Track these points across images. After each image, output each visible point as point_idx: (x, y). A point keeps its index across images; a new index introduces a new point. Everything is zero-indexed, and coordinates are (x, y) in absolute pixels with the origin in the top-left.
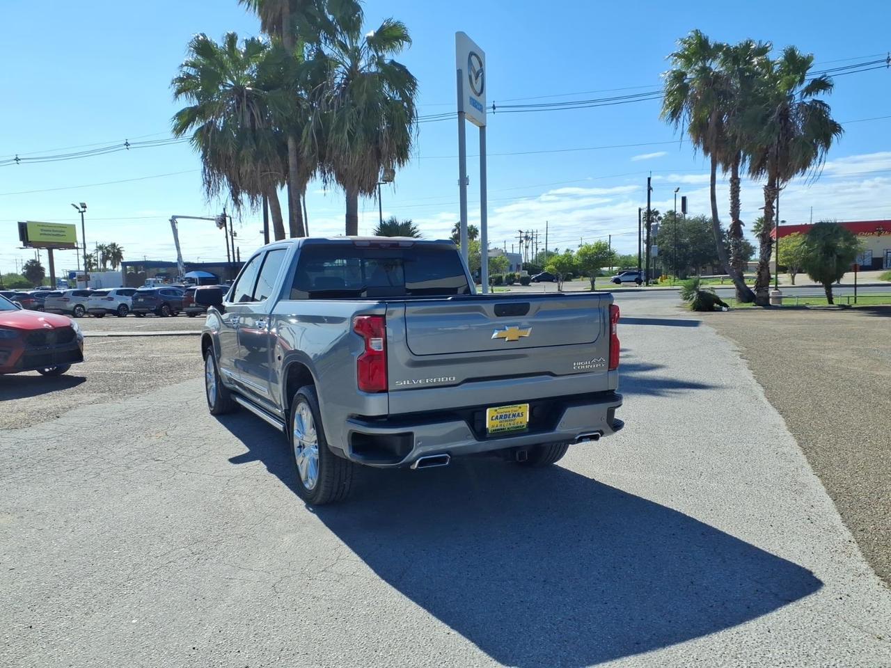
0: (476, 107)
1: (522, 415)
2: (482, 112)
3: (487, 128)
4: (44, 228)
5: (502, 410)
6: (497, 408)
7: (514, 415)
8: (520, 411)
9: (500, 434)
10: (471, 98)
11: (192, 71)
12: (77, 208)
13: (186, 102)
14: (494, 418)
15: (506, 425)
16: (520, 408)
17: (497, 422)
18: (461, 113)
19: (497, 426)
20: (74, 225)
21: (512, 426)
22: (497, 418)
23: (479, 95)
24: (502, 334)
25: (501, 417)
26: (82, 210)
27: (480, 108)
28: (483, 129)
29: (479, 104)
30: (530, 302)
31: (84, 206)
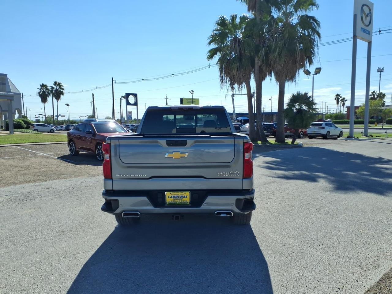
0: (365, 32)
1: (187, 197)
2: (369, 34)
3: (372, 42)
4: (189, 100)
5: (175, 194)
6: (171, 192)
7: (182, 197)
8: (185, 195)
9: (173, 205)
10: (362, 28)
11: (217, 32)
12: (191, 92)
13: (213, 46)
14: (170, 197)
15: (177, 201)
16: (185, 193)
17: (171, 199)
18: (355, 37)
19: (172, 201)
20: (199, 99)
21: (180, 202)
22: (171, 197)
23: (368, 25)
24: (171, 155)
25: (174, 197)
26: (192, 93)
27: (369, 33)
28: (370, 44)
29: (367, 30)
30: (187, 140)
31: (193, 92)
